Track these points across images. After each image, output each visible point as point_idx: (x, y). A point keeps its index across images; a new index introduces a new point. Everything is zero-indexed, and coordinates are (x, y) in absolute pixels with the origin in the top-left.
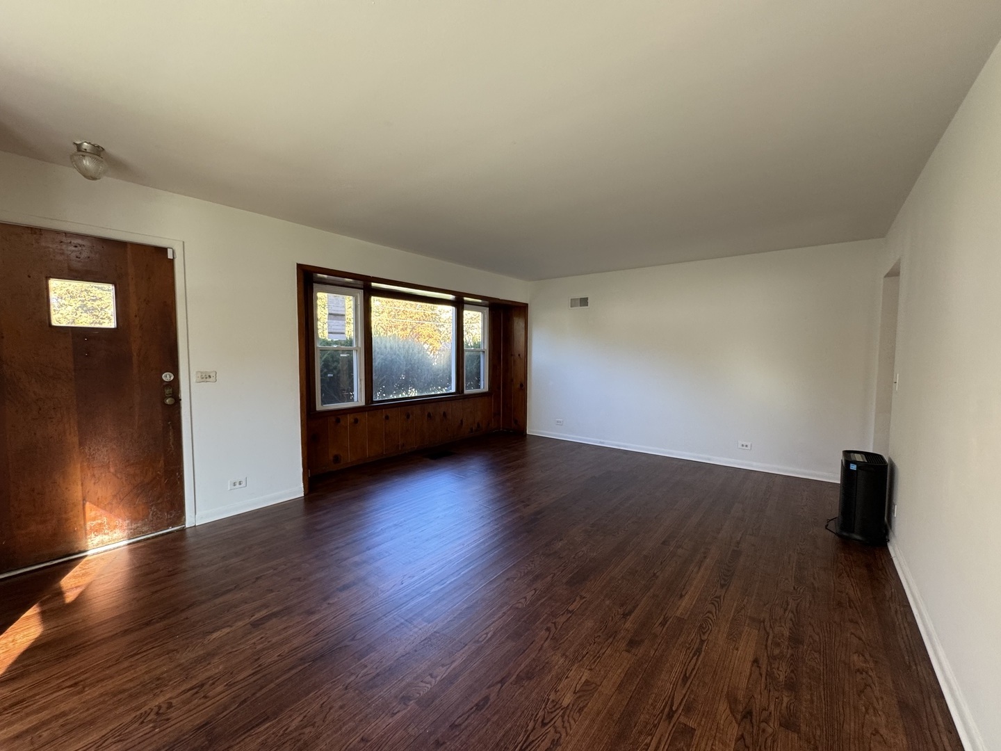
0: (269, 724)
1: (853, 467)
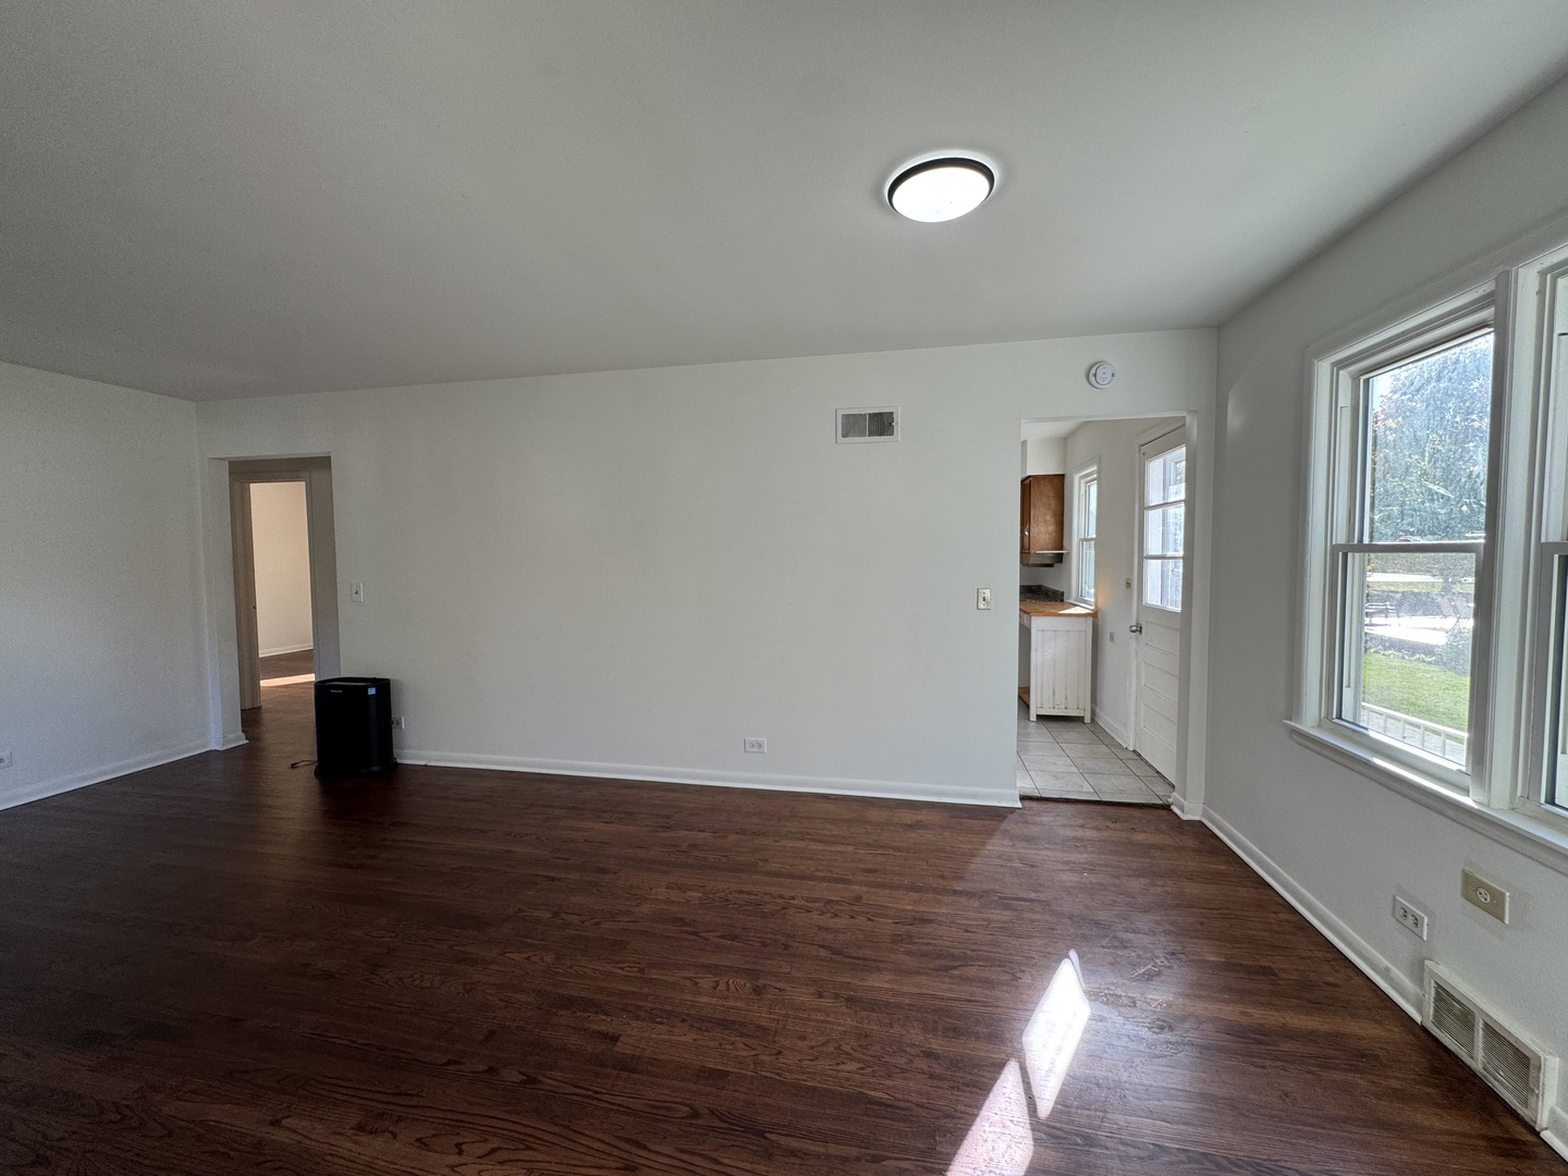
0: (872, 1093)
1: (372, 691)
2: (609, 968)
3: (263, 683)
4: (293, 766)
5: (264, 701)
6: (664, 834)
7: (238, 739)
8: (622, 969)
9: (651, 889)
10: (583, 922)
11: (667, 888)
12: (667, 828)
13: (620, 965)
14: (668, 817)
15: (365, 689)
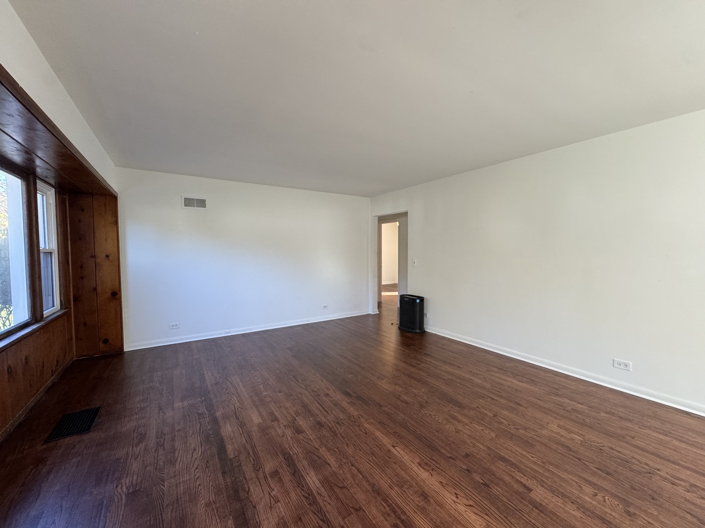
1: (418, 301)
2: (524, 453)
3: (383, 294)
4: (392, 324)
5: (383, 300)
6: (554, 397)
7: (376, 311)
8: (532, 457)
9: (548, 424)
10: (509, 425)
11: (558, 427)
12: (557, 395)
13: (532, 455)
14: (557, 389)
15: (416, 300)
